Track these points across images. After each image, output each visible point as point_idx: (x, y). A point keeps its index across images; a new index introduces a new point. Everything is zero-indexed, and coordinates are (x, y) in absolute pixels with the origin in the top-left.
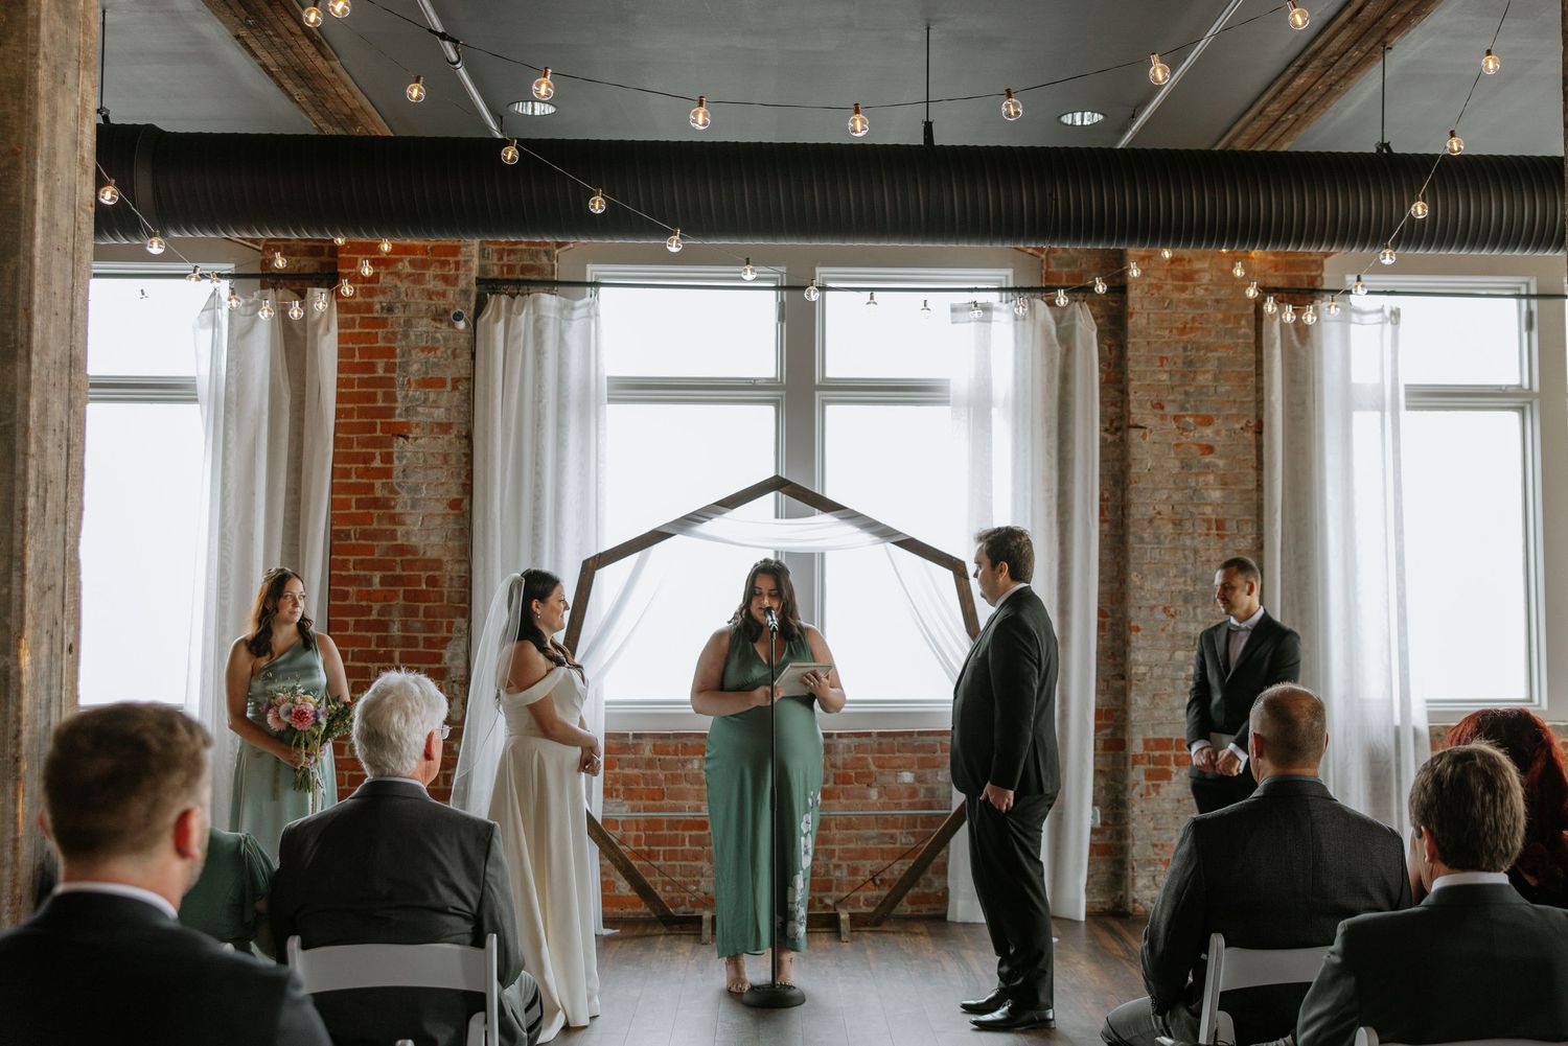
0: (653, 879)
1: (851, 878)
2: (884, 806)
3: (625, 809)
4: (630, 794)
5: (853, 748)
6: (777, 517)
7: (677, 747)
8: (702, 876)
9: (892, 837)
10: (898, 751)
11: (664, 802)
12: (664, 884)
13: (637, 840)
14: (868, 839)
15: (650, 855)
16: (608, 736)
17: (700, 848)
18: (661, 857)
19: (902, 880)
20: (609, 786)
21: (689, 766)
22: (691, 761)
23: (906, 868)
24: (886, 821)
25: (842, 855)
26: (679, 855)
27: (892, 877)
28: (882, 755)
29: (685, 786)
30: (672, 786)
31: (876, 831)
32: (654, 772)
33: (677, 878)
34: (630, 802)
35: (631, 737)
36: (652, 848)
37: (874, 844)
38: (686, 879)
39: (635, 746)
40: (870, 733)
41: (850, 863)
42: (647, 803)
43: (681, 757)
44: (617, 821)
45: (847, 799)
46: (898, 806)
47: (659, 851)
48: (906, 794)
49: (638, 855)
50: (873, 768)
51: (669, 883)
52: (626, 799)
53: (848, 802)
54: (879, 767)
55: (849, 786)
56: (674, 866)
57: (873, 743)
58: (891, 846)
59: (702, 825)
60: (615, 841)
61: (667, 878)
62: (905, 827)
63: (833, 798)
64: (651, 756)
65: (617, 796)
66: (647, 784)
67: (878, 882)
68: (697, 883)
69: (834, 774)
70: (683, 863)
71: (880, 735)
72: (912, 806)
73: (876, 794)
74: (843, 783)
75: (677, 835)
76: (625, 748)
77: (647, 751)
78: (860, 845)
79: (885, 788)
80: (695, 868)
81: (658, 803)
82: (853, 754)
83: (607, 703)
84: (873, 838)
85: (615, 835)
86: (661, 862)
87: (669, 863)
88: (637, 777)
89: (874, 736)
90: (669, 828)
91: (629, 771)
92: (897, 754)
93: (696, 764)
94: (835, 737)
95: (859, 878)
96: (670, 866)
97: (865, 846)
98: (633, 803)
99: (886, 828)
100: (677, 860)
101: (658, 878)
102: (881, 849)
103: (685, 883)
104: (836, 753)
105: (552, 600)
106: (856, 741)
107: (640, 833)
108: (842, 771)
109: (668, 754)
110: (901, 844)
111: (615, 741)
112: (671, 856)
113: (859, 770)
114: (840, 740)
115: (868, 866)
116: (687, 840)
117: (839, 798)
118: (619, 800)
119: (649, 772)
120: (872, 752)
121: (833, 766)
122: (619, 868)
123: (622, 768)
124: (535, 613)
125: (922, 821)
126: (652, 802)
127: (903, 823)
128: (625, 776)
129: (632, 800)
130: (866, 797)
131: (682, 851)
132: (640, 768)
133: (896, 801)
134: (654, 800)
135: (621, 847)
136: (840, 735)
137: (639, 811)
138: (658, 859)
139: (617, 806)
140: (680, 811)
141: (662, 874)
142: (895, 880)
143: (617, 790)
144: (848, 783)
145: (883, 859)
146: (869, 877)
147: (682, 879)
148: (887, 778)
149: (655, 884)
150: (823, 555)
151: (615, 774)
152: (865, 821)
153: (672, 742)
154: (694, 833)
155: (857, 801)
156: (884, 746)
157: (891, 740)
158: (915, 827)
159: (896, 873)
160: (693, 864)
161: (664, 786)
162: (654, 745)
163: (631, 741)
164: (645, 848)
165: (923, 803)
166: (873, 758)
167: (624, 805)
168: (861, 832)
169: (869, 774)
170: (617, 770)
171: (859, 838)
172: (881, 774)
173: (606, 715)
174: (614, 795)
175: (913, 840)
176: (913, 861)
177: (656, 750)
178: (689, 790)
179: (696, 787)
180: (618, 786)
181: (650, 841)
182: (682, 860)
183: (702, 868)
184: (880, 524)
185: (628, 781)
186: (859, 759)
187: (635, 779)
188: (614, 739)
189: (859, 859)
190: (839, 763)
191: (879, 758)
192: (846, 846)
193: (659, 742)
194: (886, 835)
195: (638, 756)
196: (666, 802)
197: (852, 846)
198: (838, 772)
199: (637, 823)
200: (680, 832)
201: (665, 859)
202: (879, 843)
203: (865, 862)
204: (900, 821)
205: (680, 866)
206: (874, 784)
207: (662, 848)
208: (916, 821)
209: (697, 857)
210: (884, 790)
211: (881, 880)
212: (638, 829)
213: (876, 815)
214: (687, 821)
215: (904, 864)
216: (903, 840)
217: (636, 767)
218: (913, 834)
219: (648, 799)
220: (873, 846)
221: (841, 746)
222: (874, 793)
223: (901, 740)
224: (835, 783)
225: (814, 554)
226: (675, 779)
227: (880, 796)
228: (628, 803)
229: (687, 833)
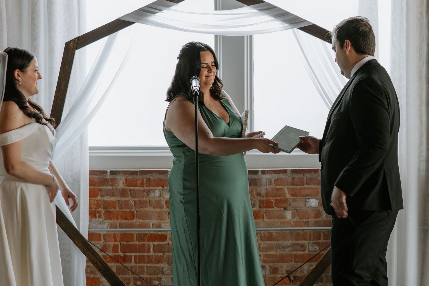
0: (127, 276)
1: (273, 276)
2: (296, 224)
3: (105, 226)
4: (109, 215)
5: (273, 181)
6: (216, 9)
7: (143, 181)
8: (163, 274)
9: (302, 246)
10: (307, 184)
11: (134, 221)
12: (136, 280)
13: (115, 248)
14: (284, 248)
15: (125, 259)
16: (91, 173)
17: (161, 254)
18: (133, 261)
19: (308, 277)
20: (93, 209)
21: (152, 195)
22: (154, 191)
23: (311, 268)
24: (298, 234)
25: (265, 259)
26: (146, 259)
27: (303, 275)
28: (296, 187)
29: (149, 209)
30: (139, 209)
31: (290, 242)
32: (126, 199)
33: (145, 276)
34: (109, 221)
35: (109, 174)
36: (126, 254)
37: (289, 251)
38: (151, 276)
39: (112, 180)
40: (286, 170)
41: (271, 264)
42: (122, 221)
43: (146, 188)
44: (100, 235)
45: (269, 218)
46: (307, 224)
47: (132, 256)
48: (313, 215)
49: (115, 259)
50: (288, 196)
51: (139, 280)
52: (107, 219)
53: (269, 221)
54: (292, 195)
55: (270, 209)
56: (142, 267)
57: (288, 177)
58: (303, 253)
59: (163, 237)
60: (97, 250)
61: (136, 276)
62: (312, 238)
63: (259, 218)
64: (123, 187)
65: (100, 217)
66: (121, 208)
67: (292, 278)
68: (160, 279)
69: (259, 200)
70: (149, 265)
71: (293, 171)
72: (317, 224)
73: (291, 215)
74: (266, 207)
75: (144, 245)
76: (104, 182)
77: (121, 184)
78: (279, 252)
79: (297, 210)
80: (158, 268)
81: (130, 222)
82: (273, 186)
83: (91, 148)
84: (288, 247)
85: (97, 246)
86: (133, 264)
87: (139, 265)
88: (114, 202)
89: (289, 172)
90: (138, 240)
91: (107, 198)
92: (306, 186)
93: (157, 193)
94: (260, 173)
95: (279, 276)
96: (139, 267)
97: (282, 253)
98: (111, 221)
99: (297, 240)
100: (144, 263)
101: (131, 276)
102: (294, 255)
103: (151, 279)
104: (261, 185)
105: (29, 70)
106: (275, 176)
107: (117, 243)
108: (265, 198)
109: (136, 186)
110: (309, 251)
111: (97, 177)
112: (140, 259)
113: (278, 198)
114: (264, 176)
115: (285, 267)
116: (152, 248)
117: (263, 218)
118: (101, 220)
119: (123, 199)
120: (287, 185)
121: (259, 194)
122: (100, 270)
123: (102, 196)
124: (18, 80)
125: (324, 235)
126: (125, 221)
127: (310, 236)
128: (104, 201)
129: (111, 219)
130: (284, 217)
131: (148, 256)
132: (116, 196)
133: (305, 220)
134: (126, 219)
135: (101, 254)
136: (263, 172)
137: (116, 228)
138: (131, 262)
139: (100, 224)
140: (147, 228)
141: (133, 273)
142: (304, 276)
143: (99, 212)
144: (270, 208)
145: (296, 262)
146: (285, 275)
147: (148, 276)
148: (299, 204)
149: (129, 280)
150: (251, 37)
151: (98, 201)
152: (282, 235)
153: (139, 177)
154: (156, 243)
155: (277, 220)
156: (296, 180)
157: (301, 176)
158: (319, 239)
159: (306, 272)
160: (157, 265)
161: (133, 209)
162: (126, 180)
163: (108, 176)
164: (122, 254)
165: (325, 221)
166: (289, 189)
167: (104, 223)
168: (280, 242)
169: (286, 201)
170: (99, 198)
171: (278, 247)
172: (294, 200)
173: (90, 157)
174: (97, 215)
175: (317, 248)
176: (316, 263)
177: (128, 183)
178: (152, 212)
179: (158, 210)
180: (100, 210)
181: (124, 249)
182: (148, 263)
183: (163, 268)
184: (290, 13)
185: (107, 205)
186: (277, 189)
187: (113, 204)
188: (96, 175)
189: (277, 262)
190: (263, 192)
191: (293, 188)
192: (268, 253)
193: (130, 177)
194: (298, 244)
195: (114, 187)
196: (136, 221)
197: (273, 252)
198: (262, 199)
199: (115, 236)
200: (146, 243)
201: (135, 262)
202: (293, 251)
203: (282, 264)
204: (308, 234)
205: (147, 266)
206: (289, 208)
207: (133, 254)
208: (320, 234)
209: (159, 261)
210: (296, 212)
211: (294, 277)
212: (115, 241)
213: (291, 230)
214: (151, 234)
215: (311, 266)
216: (311, 248)
217: (113, 196)
218: (318, 244)
219: (122, 218)
220: (288, 253)
221: (264, 180)
222: (289, 215)
223: (309, 175)
224: (260, 207)
225: (243, 37)
226: (142, 204)
227: (293, 217)
228: (108, 222)
229: (151, 244)
